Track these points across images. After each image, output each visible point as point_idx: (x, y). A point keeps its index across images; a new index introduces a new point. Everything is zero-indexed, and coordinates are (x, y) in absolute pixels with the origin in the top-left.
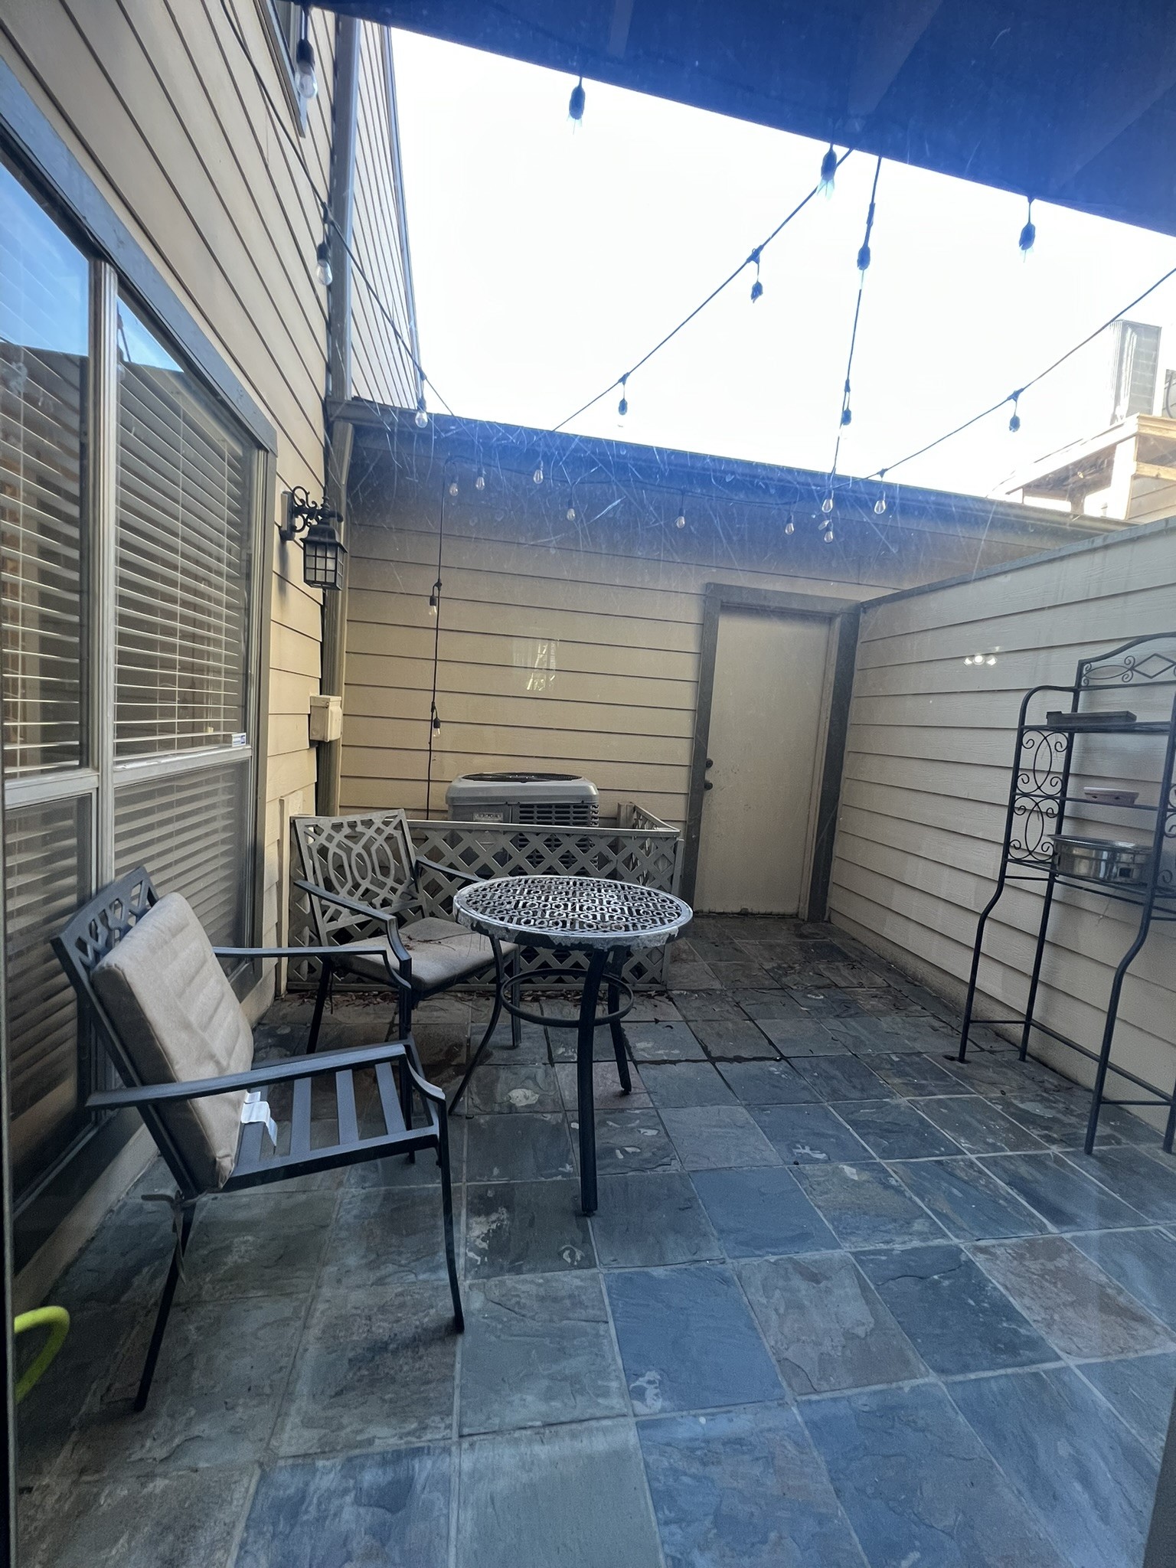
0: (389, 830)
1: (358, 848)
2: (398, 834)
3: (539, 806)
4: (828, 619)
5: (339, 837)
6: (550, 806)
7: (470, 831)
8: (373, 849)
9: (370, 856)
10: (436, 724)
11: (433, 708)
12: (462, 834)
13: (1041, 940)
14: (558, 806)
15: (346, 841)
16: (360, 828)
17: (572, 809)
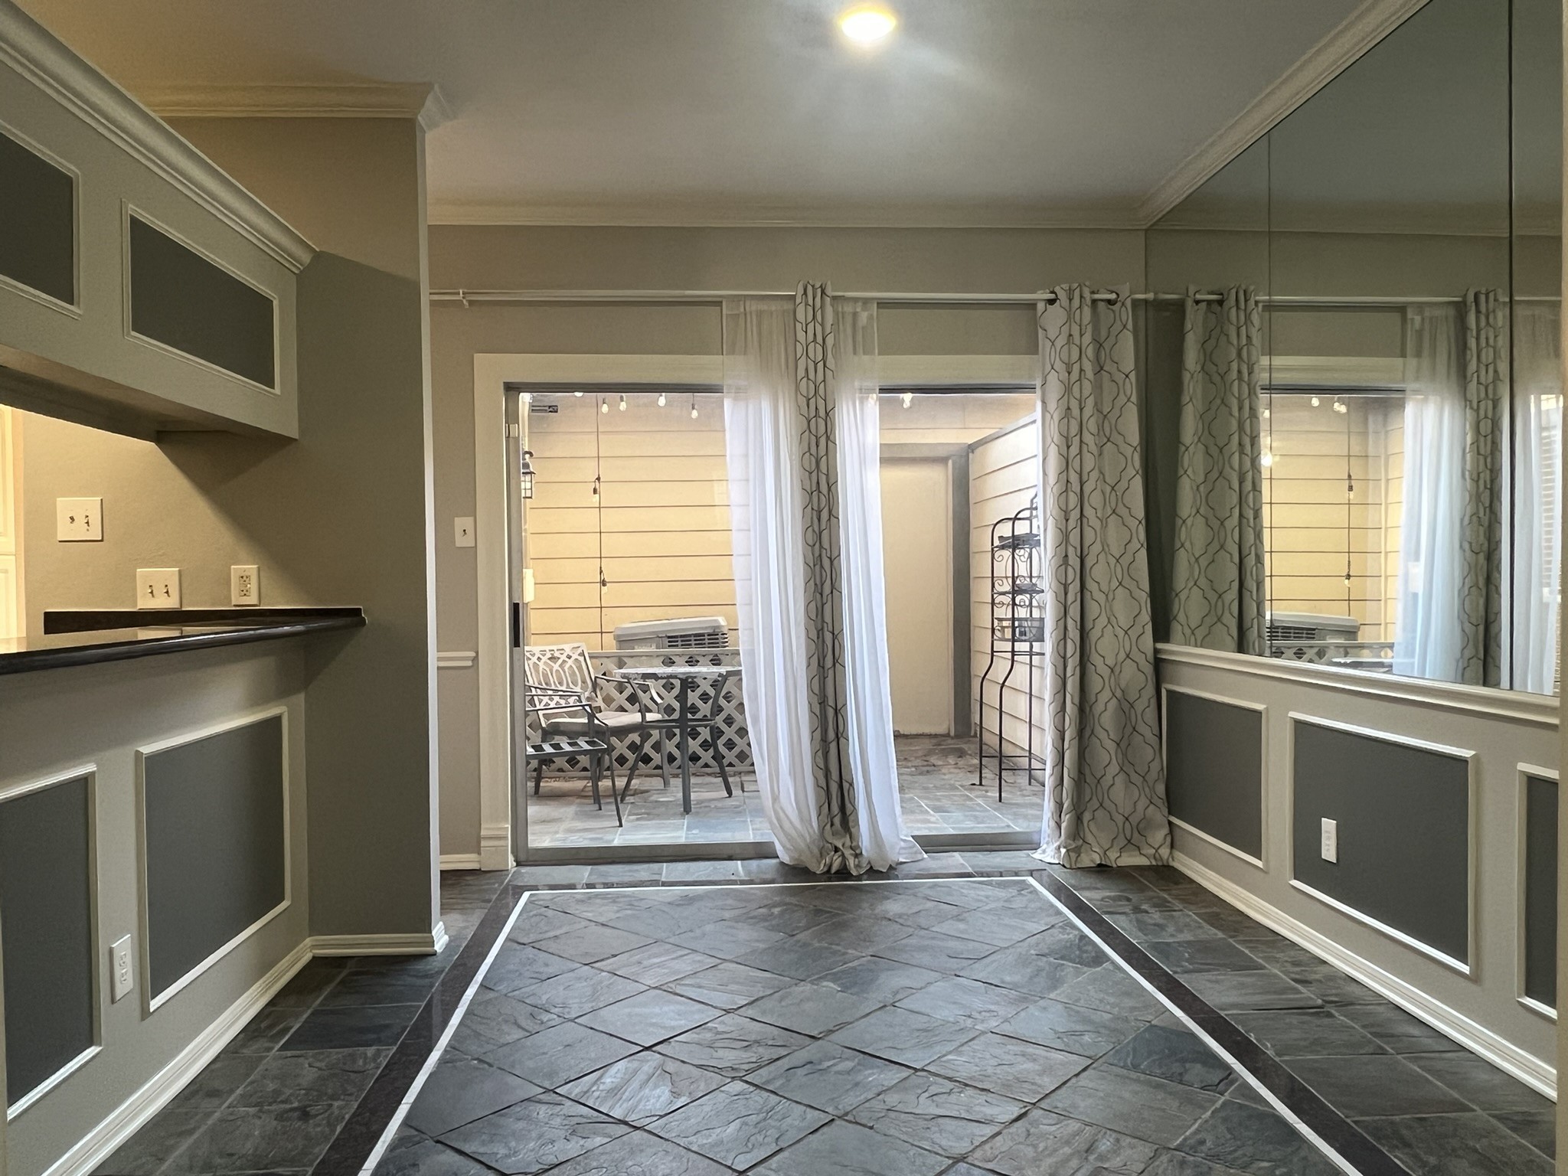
0: (575, 656)
1: (556, 667)
2: (581, 659)
3: (681, 636)
4: (942, 460)
5: (544, 659)
6: (690, 635)
7: (632, 657)
8: (566, 668)
9: (564, 672)
10: (603, 583)
11: (601, 572)
12: (625, 659)
13: (1031, 695)
14: (696, 635)
15: (549, 661)
16: (557, 654)
17: (706, 637)
